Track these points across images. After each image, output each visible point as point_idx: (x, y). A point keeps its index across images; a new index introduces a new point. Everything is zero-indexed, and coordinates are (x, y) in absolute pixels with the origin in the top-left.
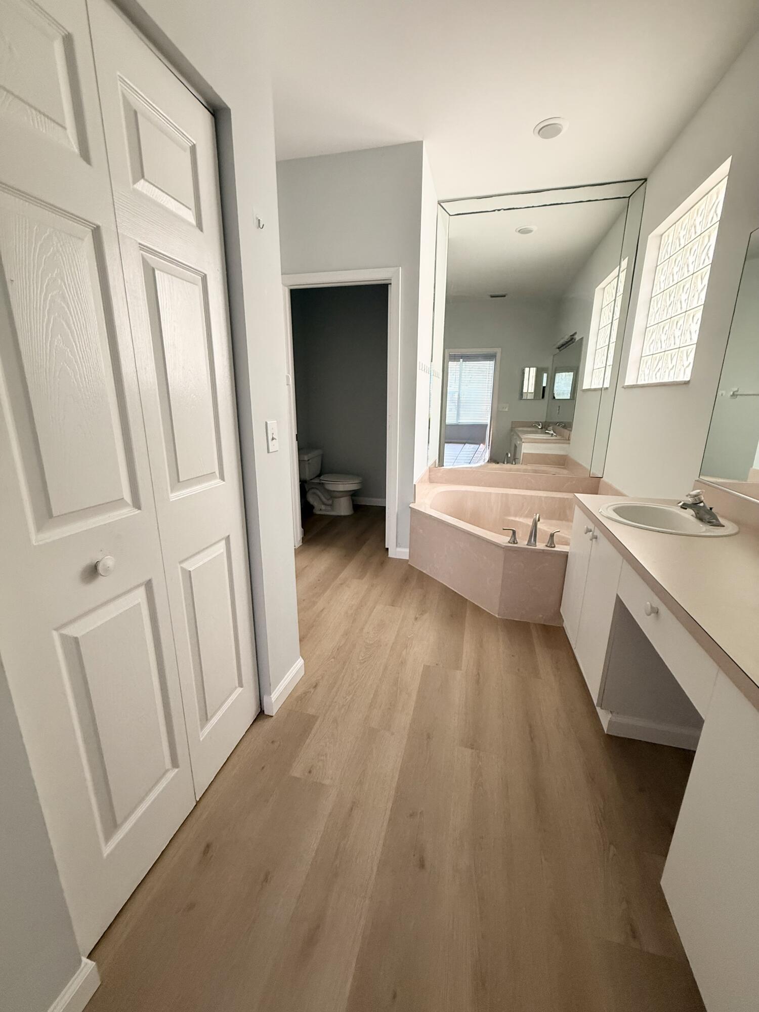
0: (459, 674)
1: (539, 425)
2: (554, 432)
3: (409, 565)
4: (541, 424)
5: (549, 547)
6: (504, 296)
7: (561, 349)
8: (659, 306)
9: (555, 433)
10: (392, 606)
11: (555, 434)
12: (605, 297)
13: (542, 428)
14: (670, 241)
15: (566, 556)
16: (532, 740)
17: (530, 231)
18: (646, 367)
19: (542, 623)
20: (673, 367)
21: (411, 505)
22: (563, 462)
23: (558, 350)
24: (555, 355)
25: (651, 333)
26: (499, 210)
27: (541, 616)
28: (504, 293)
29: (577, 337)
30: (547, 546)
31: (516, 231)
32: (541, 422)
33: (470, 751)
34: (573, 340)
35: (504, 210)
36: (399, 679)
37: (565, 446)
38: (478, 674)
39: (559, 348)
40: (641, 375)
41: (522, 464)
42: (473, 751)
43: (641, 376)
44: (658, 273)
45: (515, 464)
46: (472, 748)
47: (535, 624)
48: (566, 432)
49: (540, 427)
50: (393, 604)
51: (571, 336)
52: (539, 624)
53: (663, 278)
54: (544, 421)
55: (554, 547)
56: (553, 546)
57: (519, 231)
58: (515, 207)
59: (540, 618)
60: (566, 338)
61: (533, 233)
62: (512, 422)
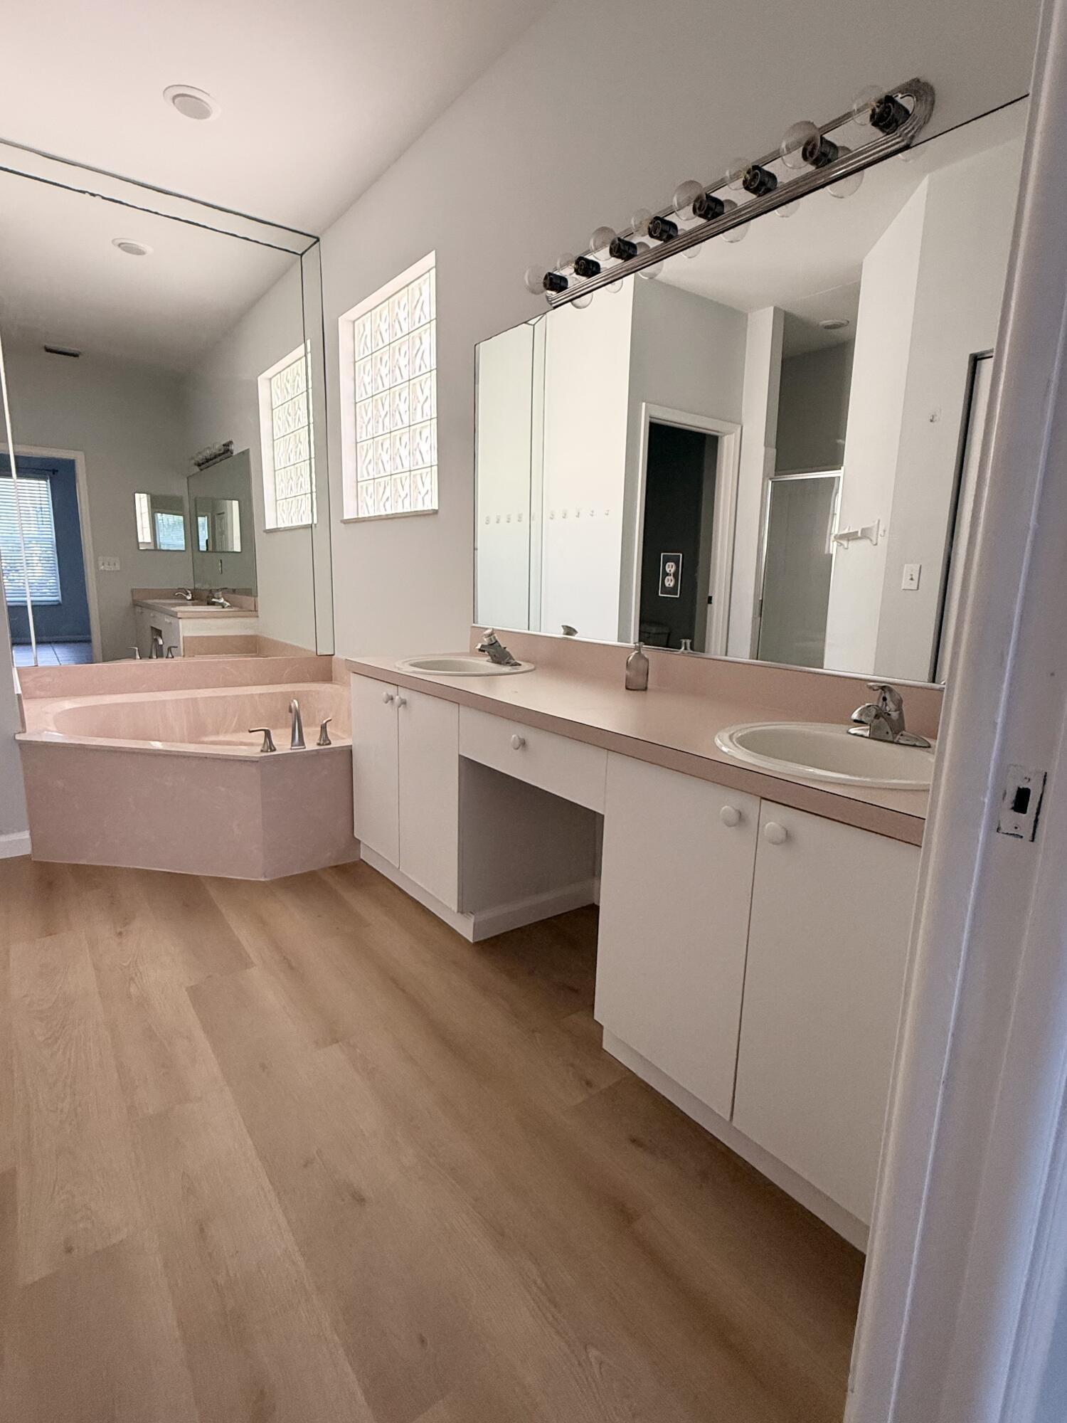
0: (255, 973)
1: (187, 594)
2: (225, 600)
3: (35, 862)
4: (189, 592)
5: (323, 745)
6: (75, 355)
7: (202, 467)
8: (369, 414)
9: (227, 601)
10: (51, 935)
11: (228, 604)
12: (273, 391)
13: (192, 599)
14: (368, 332)
15: (348, 752)
16: (404, 991)
17: (140, 252)
18: (367, 494)
19: (333, 864)
20: (407, 495)
21: (18, 737)
22: (252, 646)
23: (197, 467)
24: (190, 476)
25: (365, 450)
26: (93, 195)
27: (329, 854)
28: (73, 349)
29: (236, 449)
30: (319, 744)
31: (113, 241)
32: (189, 590)
33: (335, 1046)
34: (229, 453)
35: (103, 198)
36: (153, 1027)
37: (253, 620)
38: (285, 958)
39: (199, 465)
40: (362, 506)
41: (184, 656)
42: (340, 1043)
43: (362, 508)
44: (359, 373)
45: (173, 657)
46: (337, 1042)
47: (324, 869)
48: (248, 601)
49: (189, 598)
50: (49, 931)
51: (224, 445)
52: (331, 868)
53: (367, 379)
54: (193, 588)
55: (330, 744)
56: (328, 742)
57: (119, 245)
58: (124, 202)
59: (327, 858)
60: (217, 447)
61: (144, 256)
62: (132, 591)
